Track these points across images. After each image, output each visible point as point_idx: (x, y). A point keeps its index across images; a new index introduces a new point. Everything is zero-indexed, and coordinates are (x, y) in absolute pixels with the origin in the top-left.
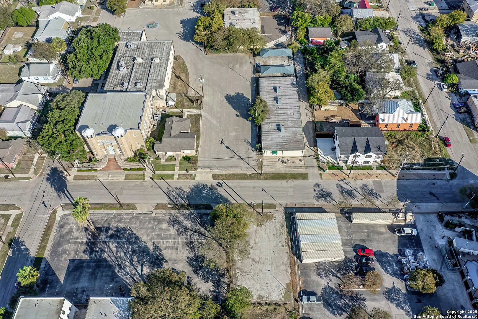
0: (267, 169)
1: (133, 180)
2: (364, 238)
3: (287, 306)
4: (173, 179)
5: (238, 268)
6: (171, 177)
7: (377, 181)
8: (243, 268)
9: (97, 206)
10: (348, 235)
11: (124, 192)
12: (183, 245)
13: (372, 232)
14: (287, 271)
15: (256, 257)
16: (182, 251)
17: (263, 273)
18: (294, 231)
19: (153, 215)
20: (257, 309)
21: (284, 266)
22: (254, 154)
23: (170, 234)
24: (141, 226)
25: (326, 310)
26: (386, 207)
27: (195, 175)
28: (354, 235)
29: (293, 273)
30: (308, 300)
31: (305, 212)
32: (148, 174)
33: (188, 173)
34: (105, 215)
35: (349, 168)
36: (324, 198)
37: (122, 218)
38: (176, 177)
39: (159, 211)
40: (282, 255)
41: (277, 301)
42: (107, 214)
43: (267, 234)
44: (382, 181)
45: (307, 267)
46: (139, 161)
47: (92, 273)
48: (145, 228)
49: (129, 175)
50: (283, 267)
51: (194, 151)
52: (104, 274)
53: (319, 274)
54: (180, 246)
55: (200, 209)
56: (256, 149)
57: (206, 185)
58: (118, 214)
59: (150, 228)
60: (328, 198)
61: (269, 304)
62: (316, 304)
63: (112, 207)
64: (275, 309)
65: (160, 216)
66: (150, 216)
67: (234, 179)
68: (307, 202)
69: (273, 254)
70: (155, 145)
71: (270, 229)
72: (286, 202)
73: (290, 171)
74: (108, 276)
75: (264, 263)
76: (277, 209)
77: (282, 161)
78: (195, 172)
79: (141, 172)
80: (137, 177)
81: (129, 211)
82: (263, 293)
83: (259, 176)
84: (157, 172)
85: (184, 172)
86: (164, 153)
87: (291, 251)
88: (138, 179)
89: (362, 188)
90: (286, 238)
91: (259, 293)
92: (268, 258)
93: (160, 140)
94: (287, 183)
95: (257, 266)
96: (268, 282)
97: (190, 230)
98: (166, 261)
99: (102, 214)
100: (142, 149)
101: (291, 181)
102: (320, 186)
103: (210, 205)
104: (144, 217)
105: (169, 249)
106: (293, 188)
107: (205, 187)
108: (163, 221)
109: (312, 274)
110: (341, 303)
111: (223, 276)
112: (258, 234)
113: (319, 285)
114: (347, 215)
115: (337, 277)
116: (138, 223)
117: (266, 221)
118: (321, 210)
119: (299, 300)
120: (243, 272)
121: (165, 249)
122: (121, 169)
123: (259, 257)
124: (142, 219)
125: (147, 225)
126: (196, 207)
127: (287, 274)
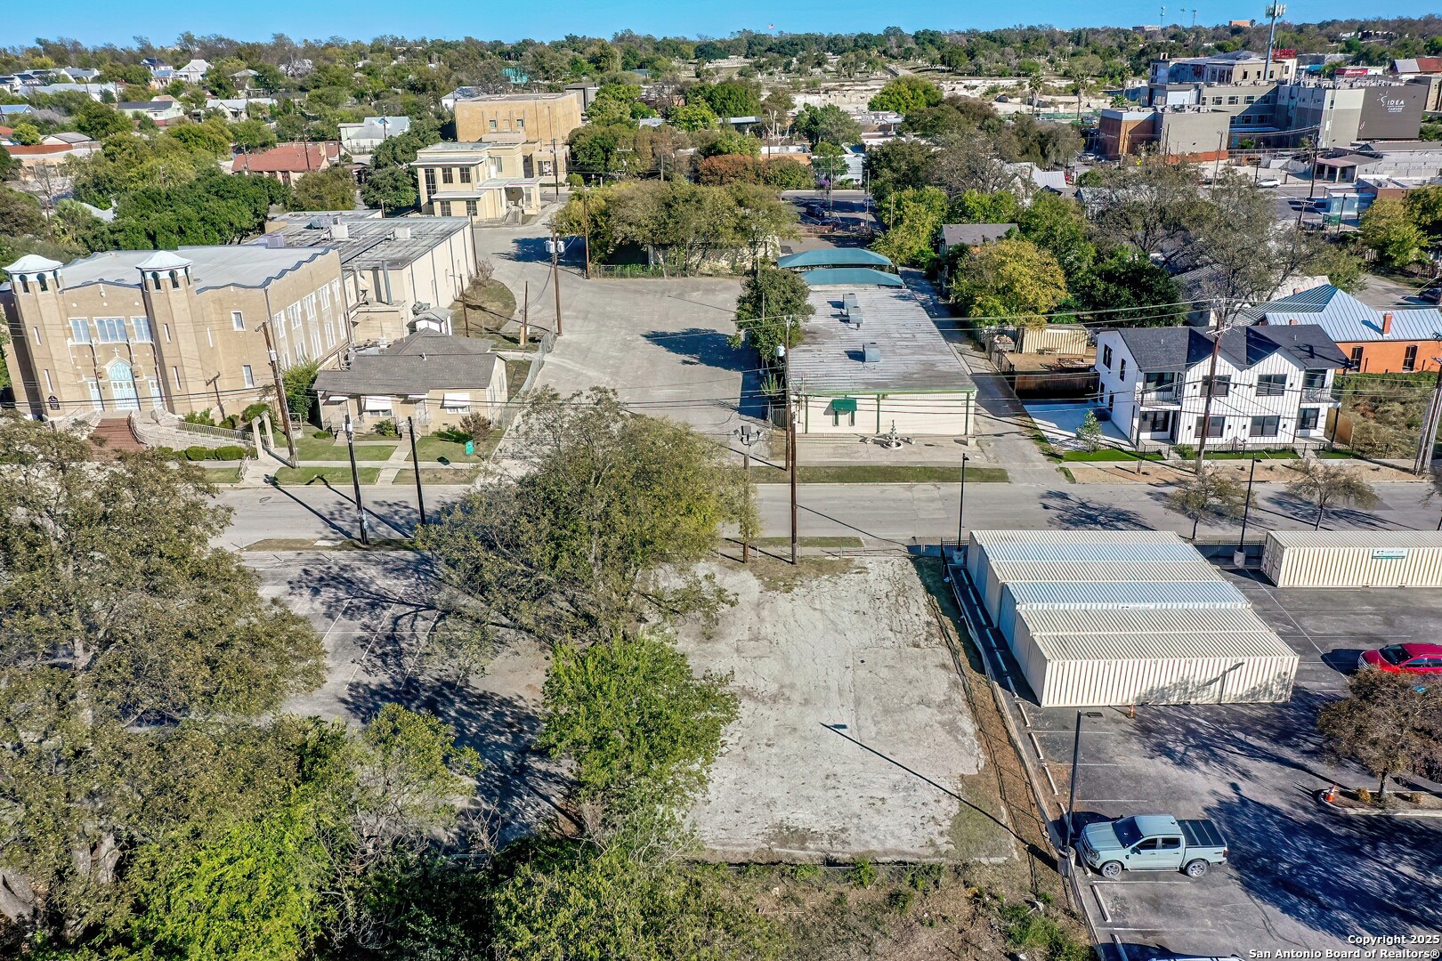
2: (1370, 628)
3: (981, 880)
4: (371, 481)
6: (365, 474)
10: (1275, 619)
14: (952, 729)
17: (804, 739)
18: (969, 604)
20: (768, 897)
21: (933, 710)
25: (1272, 909)
27: (477, 471)
28: (1308, 622)
29: (992, 739)
32: (261, 468)
33: (446, 467)
35: (1190, 453)
38: (388, 474)
39: (262, 554)
40: (912, 671)
43: (822, 611)
50: (925, 715)
61: (851, 871)
64: (897, 898)
69: (863, 672)
72: (911, 534)
73: (920, 462)
75: (806, 702)
76: (869, 547)
77: (883, 443)
79: (231, 464)
82: (805, 818)
83: (777, 473)
84: (303, 463)
87: (964, 662)
90: (929, 623)
91: (779, 815)
92: (833, 683)
94: (909, 490)
96: (839, 769)
97: (401, 603)
102: (1073, 498)
106: (939, 502)
110: (1364, 876)
112: (773, 612)
115: (1282, 761)
117: (811, 574)
123: (778, 681)
127: (956, 737)
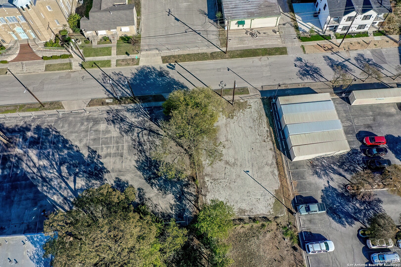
0: (233, 45)
1: (57, 72)
2: (369, 122)
3: (279, 221)
4: (110, 66)
5: (206, 175)
6: (107, 63)
7: (376, 50)
8: (214, 174)
9: (9, 108)
10: (348, 120)
11: (46, 87)
12: (129, 149)
13: (379, 114)
14: (273, 174)
15: (230, 159)
16: (129, 158)
17: (242, 179)
18: (276, 120)
19: (87, 114)
20: (239, 228)
21: (269, 167)
22: (212, 28)
23: (111, 137)
24: (71, 130)
25: (331, 219)
26: (392, 81)
27: (139, 59)
28: (356, 121)
29: (281, 176)
30: (308, 210)
31: (288, 95)
32: (76, 61)
33: (128, 57)
34: (21, 118)
35: (339, 36)
36: (310, 75)
37: (44, 120)
38: (113, 63)
39: (94, 108)
40: (264, 152)
41: (264, 214)
42: (24, 117)
43: (242, 127)
44: (382, 50)
45: (300, 166)
46: (62, 45)
47: (7, 197)
48: (76, 132)
49: (51, 65)
50: (267, 169)
51: (134, 27)
52: (23, 197)
53: (316, 173)
54: (125, 152)
55: (149, 101)
56: (216, 21)
57: (154, 68)
58: (38, 116)
59: (83, 131)
60: (315, 75)
61: (254, 220)
62: (317, 214)
63: (30, 108)
64: (263, 225)
65: (96, 115)
66: (82, 115)
67: (190, 60)
68: (289, 83)
69: (253, 153)
70: (81, 22)
71: (244, 121)
72: (261, 84)
73: (263, 45)
74: (28, 199)
75: (241, 165)
76: (251, 94)
77: (252, 35)
78: (139, 55)
79: (66, 61)
80: (61, 67)
81: (54, 111)
82: (244, 206)
83: (223, 55)
84: (87, 59)
85: (124, 57)
86: (94, 34)
87: (276, 147)
88: (63, 69)
89: (357, 59)
90: (267, 131)
91: (239, 205)
92: (246, 158)
93: (88, 17)
94: (260, 61)
95: (233, 170)
96: (250, 190)
97: (138, 127)
98: (108, 172)
99: (17, 117)
100: (65, 31)
101: (265, 58)
102: (303, 61)
103: (162, 96)
104: (74, 117)
105: (110, 156)
106: (268, 67)
107: (153, 70)
108: (99, 121)
109: (307, 175)
110: (349, 208)
111: (187, 185)
112: (230, 128)
113: (317, 188)
114: (344, 95)
115: (340, 174)
116: (66, 126)
117: (237, 110)
118: (308, 91)
119: (293, 210)
120: (214, 180)
121: (106, 157)
122: (38, 58)
123: (234, 158)
124: (72, 121)
125: (79, 127)
126: (143, 99)
127: (274, 177)
